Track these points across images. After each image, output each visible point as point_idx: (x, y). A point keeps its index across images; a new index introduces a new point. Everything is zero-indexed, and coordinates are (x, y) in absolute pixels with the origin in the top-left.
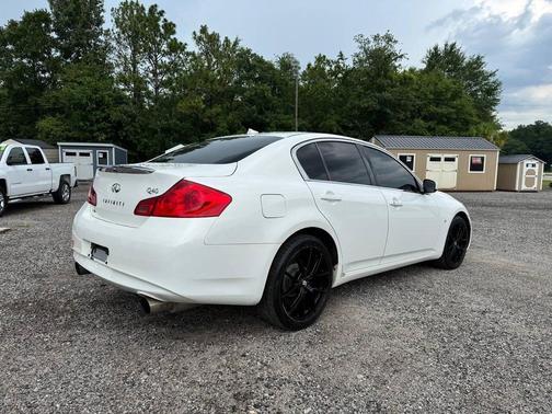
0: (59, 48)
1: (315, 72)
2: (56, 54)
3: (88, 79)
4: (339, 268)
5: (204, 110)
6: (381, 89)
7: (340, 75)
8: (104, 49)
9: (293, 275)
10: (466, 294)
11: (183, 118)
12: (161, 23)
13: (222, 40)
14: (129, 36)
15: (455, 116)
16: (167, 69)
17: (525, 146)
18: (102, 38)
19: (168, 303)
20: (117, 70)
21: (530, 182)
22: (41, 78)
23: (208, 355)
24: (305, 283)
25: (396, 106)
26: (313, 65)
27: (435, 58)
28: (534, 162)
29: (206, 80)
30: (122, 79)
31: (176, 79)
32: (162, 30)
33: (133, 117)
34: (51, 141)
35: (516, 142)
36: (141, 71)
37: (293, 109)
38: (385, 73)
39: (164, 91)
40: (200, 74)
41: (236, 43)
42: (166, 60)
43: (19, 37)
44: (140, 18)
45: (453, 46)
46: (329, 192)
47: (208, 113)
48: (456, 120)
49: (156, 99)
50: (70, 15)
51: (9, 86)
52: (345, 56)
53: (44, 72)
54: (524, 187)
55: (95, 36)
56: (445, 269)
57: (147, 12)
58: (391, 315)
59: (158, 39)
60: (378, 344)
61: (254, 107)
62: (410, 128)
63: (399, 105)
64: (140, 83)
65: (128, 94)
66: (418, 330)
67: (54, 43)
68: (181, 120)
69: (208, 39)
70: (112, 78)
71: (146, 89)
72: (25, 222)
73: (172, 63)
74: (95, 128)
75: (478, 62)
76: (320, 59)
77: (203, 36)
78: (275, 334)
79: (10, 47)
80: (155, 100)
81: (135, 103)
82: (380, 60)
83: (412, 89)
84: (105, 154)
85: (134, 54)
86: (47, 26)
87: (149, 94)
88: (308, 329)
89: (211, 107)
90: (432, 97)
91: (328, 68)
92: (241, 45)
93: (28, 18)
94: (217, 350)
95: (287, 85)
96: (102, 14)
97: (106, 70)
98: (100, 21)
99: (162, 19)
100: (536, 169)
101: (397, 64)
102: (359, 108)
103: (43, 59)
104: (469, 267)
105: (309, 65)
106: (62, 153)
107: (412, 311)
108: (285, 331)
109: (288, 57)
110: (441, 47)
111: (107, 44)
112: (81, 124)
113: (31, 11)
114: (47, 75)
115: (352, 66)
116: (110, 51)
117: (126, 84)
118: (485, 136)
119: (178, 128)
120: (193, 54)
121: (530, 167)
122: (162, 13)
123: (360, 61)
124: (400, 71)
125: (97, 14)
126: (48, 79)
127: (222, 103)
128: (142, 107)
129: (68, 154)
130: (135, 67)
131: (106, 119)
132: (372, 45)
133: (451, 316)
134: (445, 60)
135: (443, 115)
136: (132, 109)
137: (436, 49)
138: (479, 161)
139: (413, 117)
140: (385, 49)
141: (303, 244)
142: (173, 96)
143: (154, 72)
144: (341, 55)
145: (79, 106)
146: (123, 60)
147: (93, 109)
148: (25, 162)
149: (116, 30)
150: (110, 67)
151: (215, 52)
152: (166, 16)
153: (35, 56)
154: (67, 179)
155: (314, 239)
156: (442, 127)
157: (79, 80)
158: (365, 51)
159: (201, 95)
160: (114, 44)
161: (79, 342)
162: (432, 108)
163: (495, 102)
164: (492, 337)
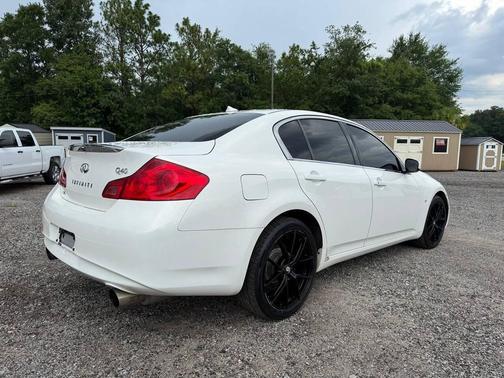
0: (52, 39)
1: (290, 61)
2: (49, 44)
3: (79, 68)
4: (324, 251)
5: (186, 97)
6: (351, 76)
7: (313, 64)
8: (94, 40)
9: (276, 260)
10: (450, 276)
11: (167, 104)
12: (146, 16)
13: (203, 31)
14: (117, 28)
15: (419, 101)
16: (152, 58)
17: (481, 130)
18: (91, 29)
19: (139, 296)
20: (106, 59)
21: (489, 162)
22: (36, 68)
23: (183, 351)
24: (288, 269)
25: (365, 92)
26: (288, 54)
27: (400, 48)
28: (494, 144)
29: (189, 68)
30: (110, 67)
31: (161, 67)
32: (148, 23)
33: (121, 103)
34: (45, 126)
35: (474, 126)
36: (128, 61)
37: (269, 95)
38: (355, 62)
39: (150, 79)
40: (183, 63)
41: (216, 34)
42: (151, 50)
43: (14, 30)
44: (127, 11)
45: (417, 36)
46: (312, 172)
47: (190, 99)
48: (420, 105)
49: (142, 86)
50: (62, 8)
51: (6, 75)
52: (317, 46)
53: (38, 62)
54: (484, 167)
55: (85, 27)
56: (424, 248)
57: (133, 5)
58: (378, 300)
59: (144, 31)
60: (368, 336)
61: (233, 94)
62: (377, 112)
63: (368, 91)
64: (127, 71)
65: (116, 82)
66: (408, 318)
67: (47, 34)
68: (165, 106)
69: (190, 30)
70: (101, 66)
71: (133, 77)
72: (14, 202)
73: (157, 52)
74: (85, 114)
75: (440, 51)
76: (294, 49)
77: (185, 27)
78: (257, 324)
79: (6, 38)
80: (141, 88)
81: (122, 90)
82: (349, 50)
83: (380, 77)
84: (94, 138)
85: (121, 44)
86: (41, 18)
87: (135, 82)
88: (292, 318)
89: (192, 93)
90: (398, 83)
91: (301, 57)
92: (220, 35)
93: (23, 11)
94: (194, 344)
95: (263, 72)
96: (91, 7)
97: (96, 60)
98: (90, 14)
99: (147, 11)
100: (496, 150)
101: (365, 53)
102: (330, 94)
103: (37, 50)
104: (447, 246)
105: (284, 54)
106: (54, 136)
107: (398, 296)
108: (267, 321)
109: (265, 47)
110: (407, 38)
111: (97, 36)
112: (73, 109)
113: (25, 5)
114: (41, 64)
115: (323, 55)
116: (99, 42)
117: (114, 73)
118: (447, 119)
119: (162, 114)
120: (176, 44)
121: (490, 149)
122: (147, 6)
123: (332, 50)
124: (368, 59)
125: (87, 8)
126: (42, 68)
127: (203, 90)
128: (129, 94)
129: (60, 138)
130: (122, 57)
131: (95, 105)
132: (343, 36)
133: (439, 301)
134: (410, 49)
135: (408, 100)
136: (120, 96)
137: (401, 39)
138: (443, 142)
139: (380, 103)
140: (354, 38)
141: (286, 228)
142: (157, 83)
143: (140, 61)
144: (314, 44)
145: (71, 93)
146: (111, 50)
147: (84, 96)
148: (16, 145)
149: (105, 22)
150: (99, 56)
151: (197, 43)
152: (150, 9)
153: (29, 47)
154: (57, 162)
155: (297, 222)
156: (407, 111)
157: (69, 69)
158: (336, 41)
159: (184, 82)
160: (103, 35)
161: (45, 335)
162: (399, 94)
163: (456, 88)
164: (487, 326)
